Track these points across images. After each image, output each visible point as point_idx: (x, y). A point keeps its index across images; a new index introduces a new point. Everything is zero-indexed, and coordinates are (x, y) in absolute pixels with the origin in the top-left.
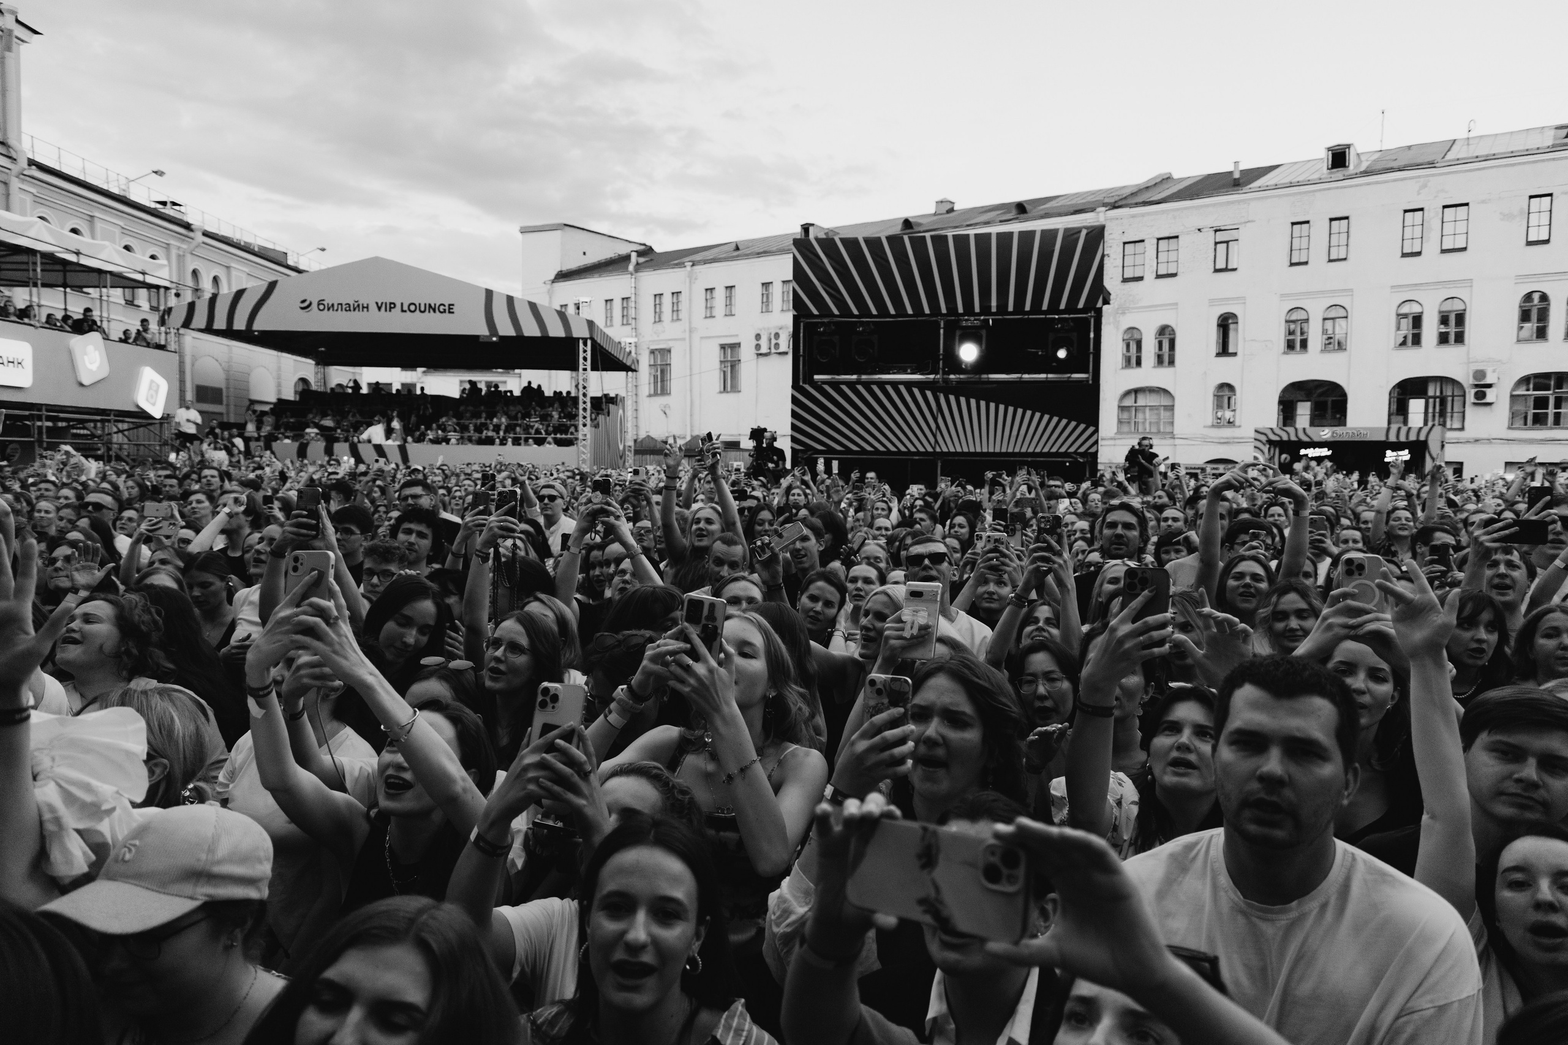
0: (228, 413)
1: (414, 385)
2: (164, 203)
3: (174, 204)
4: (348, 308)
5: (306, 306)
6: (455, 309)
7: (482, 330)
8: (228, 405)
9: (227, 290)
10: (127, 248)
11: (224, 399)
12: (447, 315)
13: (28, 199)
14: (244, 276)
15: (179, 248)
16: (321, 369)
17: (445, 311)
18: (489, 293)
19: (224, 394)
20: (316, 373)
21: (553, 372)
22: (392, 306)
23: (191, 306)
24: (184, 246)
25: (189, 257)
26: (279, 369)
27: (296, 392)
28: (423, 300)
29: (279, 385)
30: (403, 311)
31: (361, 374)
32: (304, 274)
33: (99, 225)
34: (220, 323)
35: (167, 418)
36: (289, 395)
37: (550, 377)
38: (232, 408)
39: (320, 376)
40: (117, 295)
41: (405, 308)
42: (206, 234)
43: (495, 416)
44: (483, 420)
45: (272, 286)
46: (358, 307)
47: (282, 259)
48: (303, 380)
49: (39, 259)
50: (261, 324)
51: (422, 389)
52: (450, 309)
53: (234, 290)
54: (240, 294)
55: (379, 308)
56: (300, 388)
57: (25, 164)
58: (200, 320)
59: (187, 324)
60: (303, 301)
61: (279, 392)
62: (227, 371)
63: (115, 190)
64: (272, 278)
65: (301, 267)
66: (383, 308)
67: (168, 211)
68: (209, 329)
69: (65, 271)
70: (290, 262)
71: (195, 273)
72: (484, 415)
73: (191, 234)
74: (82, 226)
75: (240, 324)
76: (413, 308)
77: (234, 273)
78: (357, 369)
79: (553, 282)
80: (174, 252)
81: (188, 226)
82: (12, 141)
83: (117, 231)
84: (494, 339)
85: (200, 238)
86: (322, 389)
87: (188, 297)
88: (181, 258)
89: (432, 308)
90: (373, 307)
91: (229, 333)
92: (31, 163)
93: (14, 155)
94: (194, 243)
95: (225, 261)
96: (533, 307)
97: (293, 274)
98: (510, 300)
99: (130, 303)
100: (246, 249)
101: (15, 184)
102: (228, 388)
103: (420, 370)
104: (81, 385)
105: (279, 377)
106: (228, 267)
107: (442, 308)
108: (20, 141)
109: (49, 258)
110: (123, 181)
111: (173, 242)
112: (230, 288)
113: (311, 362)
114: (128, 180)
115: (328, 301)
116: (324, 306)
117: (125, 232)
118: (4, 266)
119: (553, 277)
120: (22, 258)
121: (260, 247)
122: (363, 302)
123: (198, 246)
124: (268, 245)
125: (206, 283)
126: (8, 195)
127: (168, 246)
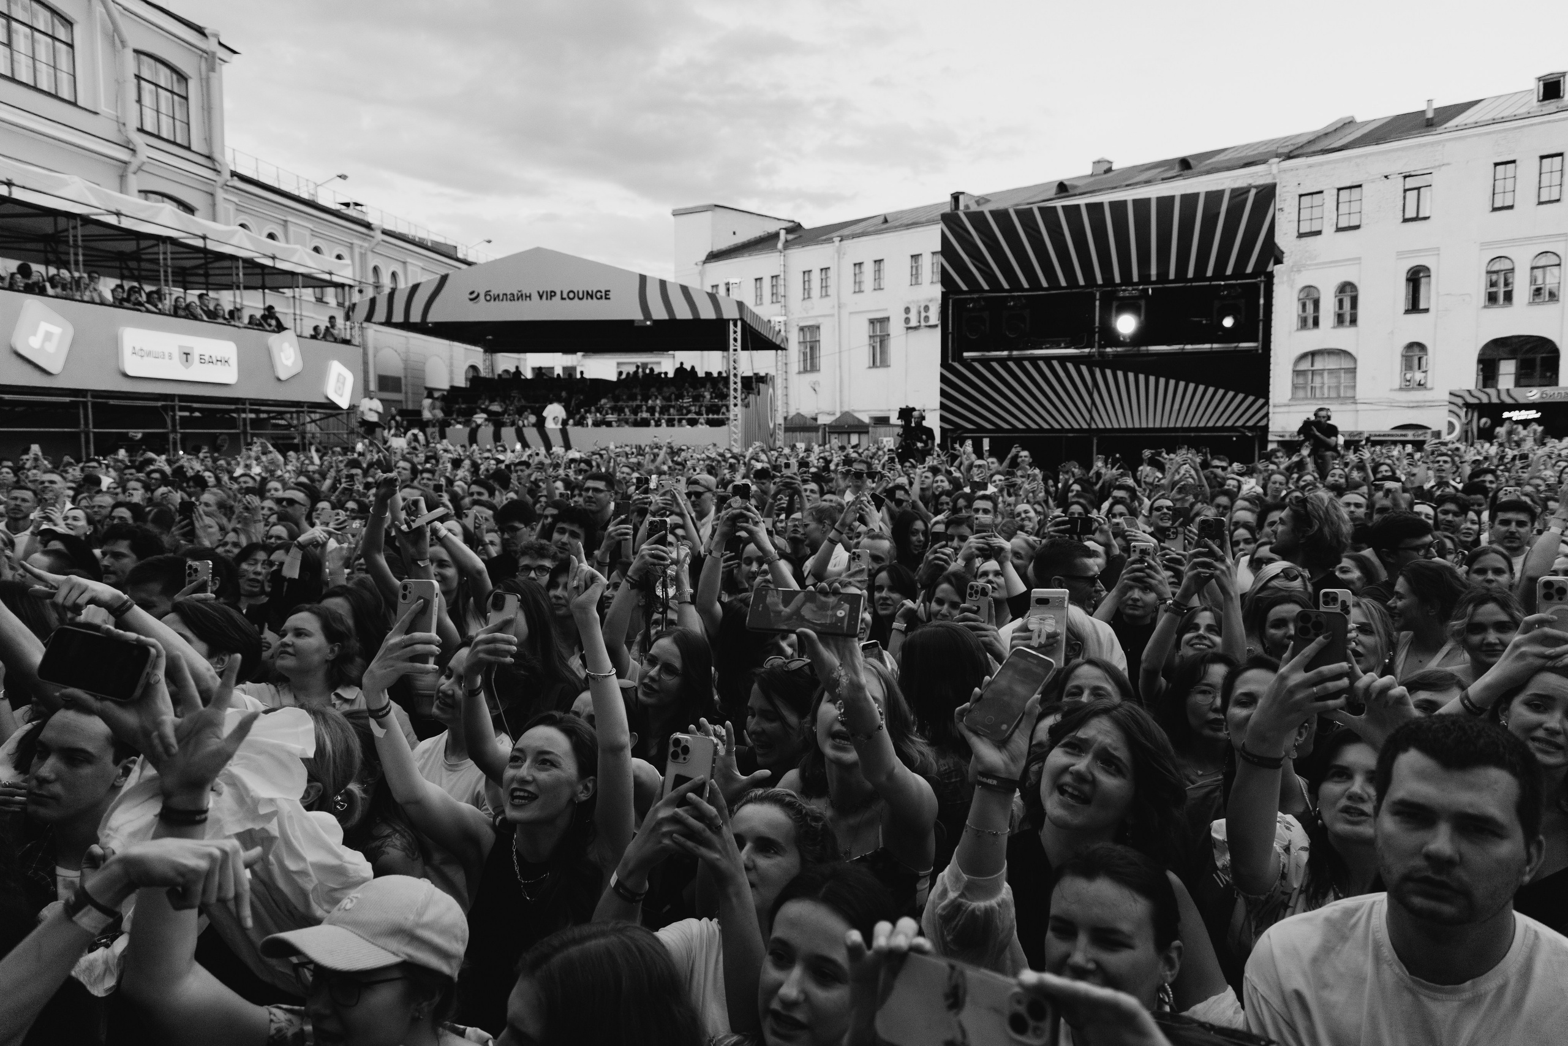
0: (406, 401)
1: (574, 369)
2: (347, 205)
3: (357, 204)
4: (513, 298)
5: (475, 298)
6: (611, 295)
7: (637, 315)
8: (406, 393)
9: (403, 285)
10: (316, 250)
11: (403, 388)
12: (603, 301)
13: (231, 208)
14: (419, 270)
15: (361, 247)
16: (488, 356)
17: (601, 297)
18: (643, 279)
19: (403, 381)
20: (485, 360)
21: (706, 353)
22: (553, 294)
23: (373, 301)
24: (366, 245)
25: (370, 255)
26: (451, 358)
27: (466, 379)
28: (580, 287)
29: (451, 372)
30: (563, 299)
31: (525, 360)
32: (473, 267)
33: (292, 229)
34: (398, 317)
35: (353, 408)
36: (461, 382)
37: (702, 357)
38: (410, 395)
39: (488, 363)
40: (308, 294)
41: (565, 296)
42: (385, 232)
43: (650, 398)
44: (638, 403)
45: (444, 279)
46: (521, 296)
47: (452, 253)
48: (474, 368)
49: (241, 263)
50: (433, 317)
51: (582, 373)
52: (606, 295)
53: (410, 285)
54: (415, 288)
55: (541, 297)
56: (470, 375)
57: (227, 175)
58: (380, 314)
59: (369, 318)
60: (472, 293)
61: (452, 379)
62: (405, 361)
63: (305, 196)
64: (443, 272)
65: (470, 259)
66: (544, 297)
67: (351, 212)
68: (388, 323)
69: (263, 274)
70: (460, 255)
71: (375, 270)
72: (639, 397)
73: (372, 233)
74: (278, 231)
75: (415, 317)
76: (573, 295)
77: (410, 268)
78: (522, 356)
79: (704, 262)
80: (357, 251)
81: (368, 226)
82: (217, 155)
83: (308, 233)
84: (648, 323)
85: (380, 236)
86: (490, 376)
87: (370, 293)
88: (363, 256)
89: (590, 295)
90: (535, 296)
91: (407, 326)
92: (234, 174)
93: (218, 168)
94: (375, 241)
95: (402, 257)
96: (685, 290)
97: (465, 267)
98: (663, 284)
99: (320, 300)
100: (421, 244)
101: (220, 194)
102: (406, 377)
103: (580, 354)
104: (279, 379)
105: (451, 365)
106: (404, 263)
107: (599, 295)
108: (223, 154)
109: (250, 263)
110: (312, 186)
111: (356, 241)
112: (406, 282)
113: (480, 350)
114: (317, 186)
115: (494, 292)
116: (491, 297)
117: (314, 234)
118: (211, 272)
119: (703, 258)
120: (227, 263)
121: (432, 241)
122: (526, 291)
123: (378, 244)
124: (440, 239)
125: (386, 281)
126: (214, 205)
127: (351, 246)
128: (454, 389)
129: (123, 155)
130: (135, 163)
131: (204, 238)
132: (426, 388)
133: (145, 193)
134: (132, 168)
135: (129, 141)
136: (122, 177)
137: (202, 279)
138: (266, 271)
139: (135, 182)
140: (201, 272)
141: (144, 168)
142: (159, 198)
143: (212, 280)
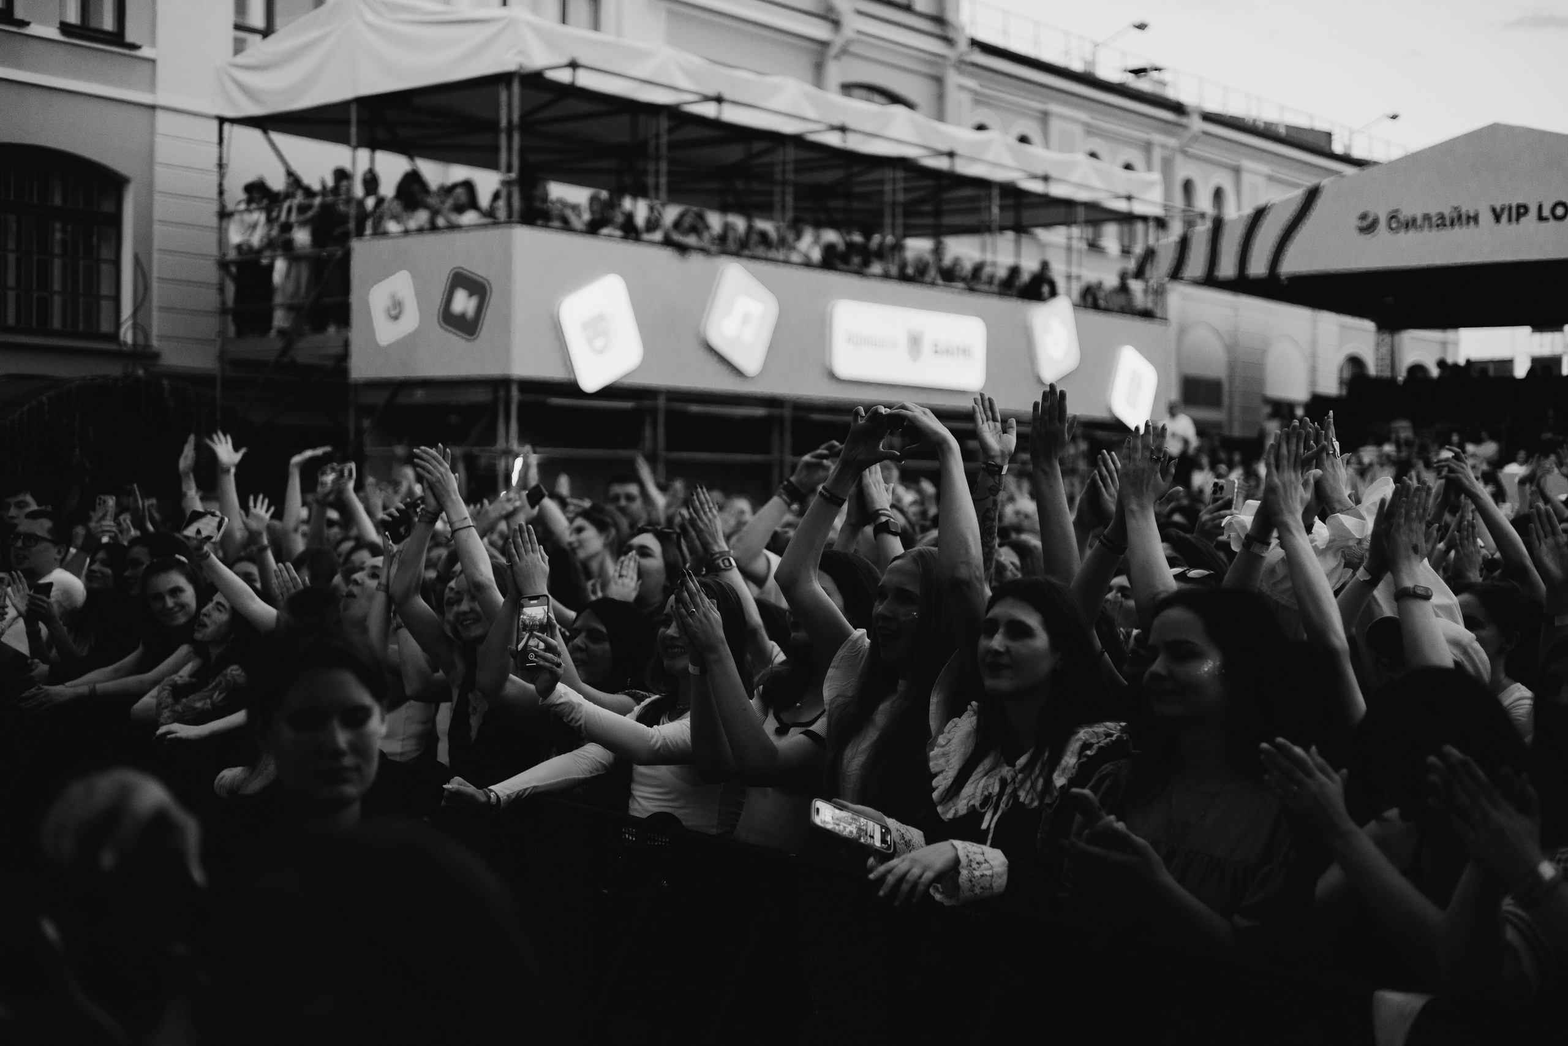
0: (1230, 422)
1: (1558, 360)
2: (1138, 72)
3: (1154, 70)
4: (1442, 222)
5: (1368, 226)
8: (1230, 409)
9: (1235, 213)
10: (1093, 155)
11: (1226, 401)
13: (965, 98)
14: (1261, 182)
15: (1164, 146)
16: (1387, 338)
19: (1226, 388)
20: (1378, 345)
22: (1522, 211)
23: (1184, 244)
24: (1173, 142)
25: (1179, 160)
26: (1314, 342)
27: (1342, 383)
29: (1313, 370)
30: (1541, 218)
31: (1456, 344)
32: (1367, 171)
33: (1055, 125)
34: (1227, 268)
36: (1330, 386)
38: (1237, 413)
39: (1385, 350)
40: (1076, 235)
41: (1546, 212)
42: (1208, 117)
45: (1312, 195)
46: (1459, 219)
47: (1323, 143)
48: (1355, 362)
49: (995, 193)
50: (1293, 264)
53: (1248, 210)
54: (1259, 214)
55: (1498, 218)
56: (1347, 375)
57: (963, 45)
58: (1196, 266)
59: (1176, 273)
60: (1364, 217)
61: (1313, 382)
62: (1231, 349)
63: (1077, 66)
64: (1310, 181)
65: (1357, 153)
66: (1504, 218)
67: (1142, 84)
68: (1210, 280)
70: (1338, 148)
71: (1188, 187)
73: (1184, 120)
74: (1034, 133)
75: (1258, 268)
76: (1562, 211)
77: (1246, 178)
78: (1450, 335)
80: (1157, 154)
81: (1178, 108)
82: (950, 16)
83: (1078, 130)
85: (1197, 124)
86: (1387, 374)
87: (1176, 229)
88: (1167, 162)
90: (1486, 217)
91: (1242, 284)
92: (975, 43)
93: (951, 34)
94: (1187, 135)
95: (1230, 159)
97: (1349, 170)
99: (1092, 245)
100: (1267, 133)
101: (953, 79)
102: (1231, 382)
104: (1040, 381)
105: (1314, 355)
106: (1237, 171)
108: (957, 10)
109: (1011, 192)
110: (1088, 48)
111: (1157, 138)
112: (1239, 207)
113: (1369, 325)
114: (1096, 45)
115: (1406, 213)
116: (1400, 223)
117: (1090, 131)
118: (945, 207)
120: (967, 192)
121: (1288, 127)
122: (1467, 208)
123: (1195, 139)
124: (1302, 122)
125: (1204, 202)
126: (940, 97)
127: (1147, 147)
129: (819, 30)
130: (838, 41)
131: (951, 155)
132: (1268, 401)
133: (848, 88)
134: (833, 50)
135: (831, 9)
136: (819, 67)
137: (929, 221)
138: (1026, 200)
139: (837, 72)
140: (928, 208)
141: (853, 49)
142: (862, 93)
143: (948, 220)
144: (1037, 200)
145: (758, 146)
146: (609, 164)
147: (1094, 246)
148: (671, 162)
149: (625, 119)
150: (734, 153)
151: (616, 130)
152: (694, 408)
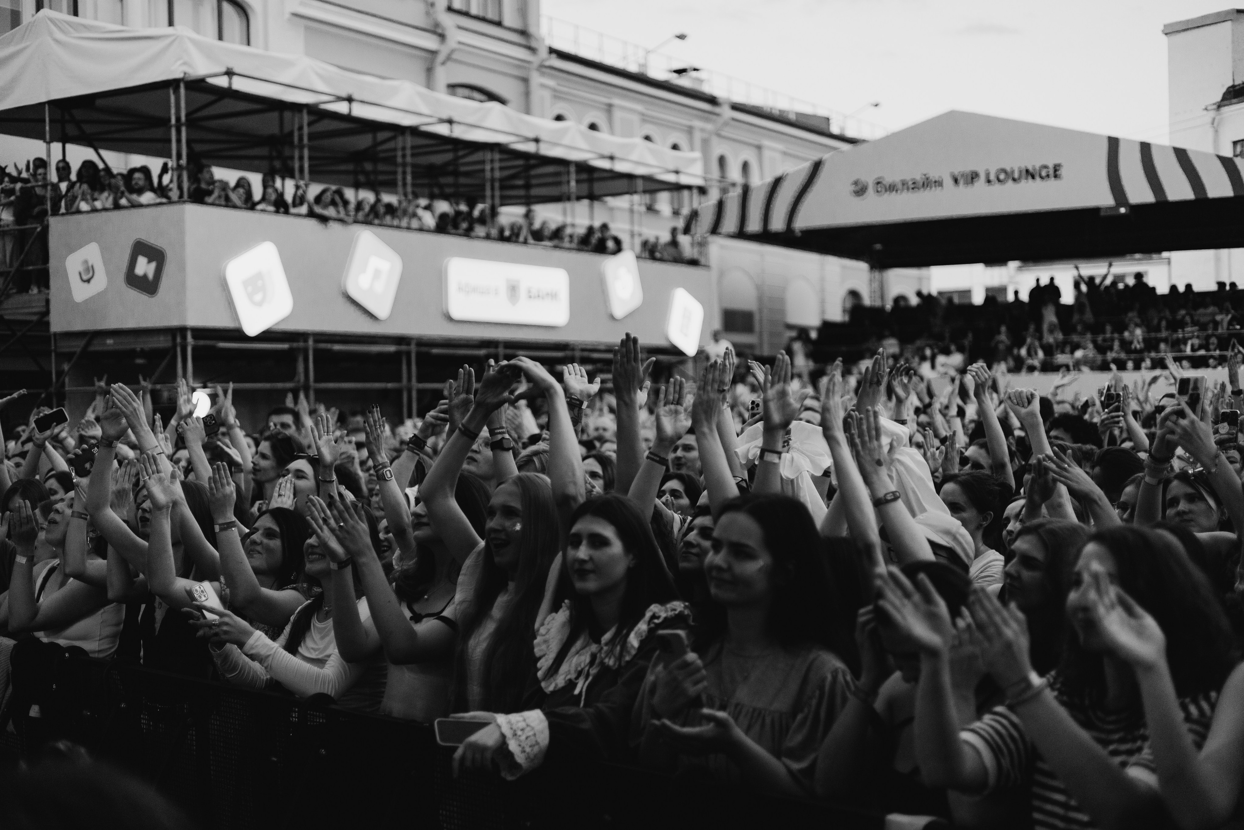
0: (761, 344)
1: (1003, 290)
2: (680, 72)
3: (695, 70)
4: (915, 186)
5: (860, 190)
6: (1063, 172)
7: (1104, 199)
8: (761, 334)
9: (759, 181)
10: (647, 138)
11: (757, 327)
12: (1052, 182)
13: (547, 94)
14: (778, 156)
15: (702, 130)
16: (877, 274)
17: (1048, 176)
18: (1114, 144)
19: (757, 318)
20: (871, 281)
21: (1224, 252)
22: (973, 177)
23: (720, 205)
24: (709, 127)
25: (715, 141)
26: (822, 279)
27: (844, 311)
28: (1015, 164)
29: (823, 302)
30: (988, 182)
31: (929, 279)
32: (856, 145)
33: (618, 114)
34: (754, 225)
36: (836, 315)
37: (1218, 260)
38: (766, 337)
39: (876, 285)
40: (638, 200)
41: (992, 177)
42: (736, 107)
43: (1126, 328)
44: (1108, 335)
45: (817, 166)
46: (927, 183)
47: (822, 126)
48: (854, 294)
49: (572, 169)
50: (804, 221)
51: (1016, 293)
52: (1056, 172)
53: (769, 179)
54: (777, 182)
55: (956, 181)
56: (849, 305)
57: (543, 53)
58: (730, 223)
59: (715, 230)
60: (856, 183)
61: (823, 312)
62: (759, 288)
63: (633, 68)
64: (815, 157)
65: (850, 133)
66: (961, 182)
67: (683, 82)
68: (741, 234)
69: (591, 181)
70: (835, 129)
71: (722, 161)
72: (1108, 328)
73: (717, 110)
74: (601, 121)
75: (778, 224)
76: (1005, 176)
77: (767, 153)
78: (924, 272)
79: (1219, 106)
80: (698, 136)
81: (712, 100)
82: (532, 30)
83: (636, 118)
84: (1123, 210)
85: (727, 113)
86: (878, 303)
87: (714, 196)
88: (705, 143)
89: (1030, 174)
90: (948, 182)
91: (766, 237)
92: (552, 51)
93: (534, 44)
94: (720, 121)
95: (755, 139)
96: (1181, 155)
97: (845, 147)
98: (1145, 148)
100: (781, 119)
101: (536, 79)
102: (760, 311)
103: (1013, 265)
104: (612, 317)
105: (822, 290)
106: (759, 148)
107: (1044, 174)
108: (538, 25)
109: (584, 168)
110: (641, 54)
111: (697, 124)
112: (762, 176)
113: (863, 266)
114: (648, 52)
115: (888, 180)
116: (885, 187)
117: (645, 119)
118: (534, 182)
119: (1219, 98)
120: (550, 169)
121: (798, 114)
122: (934, 175)
123: (726, 124)
124: (807, 110)
125: (735, 174)
126: (527, 94)
127: (690, 130)
128: (827, 327)
129: (429, 42)
130: (444, 51)
131: (537, 140)
132: (790, 327)
133: (453, 88)
134: (441, 58)
135: (437, 25)
136: (430, 70)
137: (522, 192)
138: (596, 175)
139: (444, 75)
140: (520, 182)
141: (455, 56)
142: (466, 92)
143: (534, 192)
144: (605, 175)
145: (382, 136)
146: (263, 151)
147: (650, 209)
148: (311, 149)
149: (275, 115)
150: (364, 141)
151: (268, 124)
152: (337, 347)
